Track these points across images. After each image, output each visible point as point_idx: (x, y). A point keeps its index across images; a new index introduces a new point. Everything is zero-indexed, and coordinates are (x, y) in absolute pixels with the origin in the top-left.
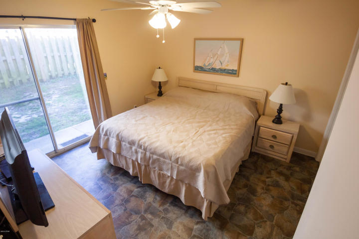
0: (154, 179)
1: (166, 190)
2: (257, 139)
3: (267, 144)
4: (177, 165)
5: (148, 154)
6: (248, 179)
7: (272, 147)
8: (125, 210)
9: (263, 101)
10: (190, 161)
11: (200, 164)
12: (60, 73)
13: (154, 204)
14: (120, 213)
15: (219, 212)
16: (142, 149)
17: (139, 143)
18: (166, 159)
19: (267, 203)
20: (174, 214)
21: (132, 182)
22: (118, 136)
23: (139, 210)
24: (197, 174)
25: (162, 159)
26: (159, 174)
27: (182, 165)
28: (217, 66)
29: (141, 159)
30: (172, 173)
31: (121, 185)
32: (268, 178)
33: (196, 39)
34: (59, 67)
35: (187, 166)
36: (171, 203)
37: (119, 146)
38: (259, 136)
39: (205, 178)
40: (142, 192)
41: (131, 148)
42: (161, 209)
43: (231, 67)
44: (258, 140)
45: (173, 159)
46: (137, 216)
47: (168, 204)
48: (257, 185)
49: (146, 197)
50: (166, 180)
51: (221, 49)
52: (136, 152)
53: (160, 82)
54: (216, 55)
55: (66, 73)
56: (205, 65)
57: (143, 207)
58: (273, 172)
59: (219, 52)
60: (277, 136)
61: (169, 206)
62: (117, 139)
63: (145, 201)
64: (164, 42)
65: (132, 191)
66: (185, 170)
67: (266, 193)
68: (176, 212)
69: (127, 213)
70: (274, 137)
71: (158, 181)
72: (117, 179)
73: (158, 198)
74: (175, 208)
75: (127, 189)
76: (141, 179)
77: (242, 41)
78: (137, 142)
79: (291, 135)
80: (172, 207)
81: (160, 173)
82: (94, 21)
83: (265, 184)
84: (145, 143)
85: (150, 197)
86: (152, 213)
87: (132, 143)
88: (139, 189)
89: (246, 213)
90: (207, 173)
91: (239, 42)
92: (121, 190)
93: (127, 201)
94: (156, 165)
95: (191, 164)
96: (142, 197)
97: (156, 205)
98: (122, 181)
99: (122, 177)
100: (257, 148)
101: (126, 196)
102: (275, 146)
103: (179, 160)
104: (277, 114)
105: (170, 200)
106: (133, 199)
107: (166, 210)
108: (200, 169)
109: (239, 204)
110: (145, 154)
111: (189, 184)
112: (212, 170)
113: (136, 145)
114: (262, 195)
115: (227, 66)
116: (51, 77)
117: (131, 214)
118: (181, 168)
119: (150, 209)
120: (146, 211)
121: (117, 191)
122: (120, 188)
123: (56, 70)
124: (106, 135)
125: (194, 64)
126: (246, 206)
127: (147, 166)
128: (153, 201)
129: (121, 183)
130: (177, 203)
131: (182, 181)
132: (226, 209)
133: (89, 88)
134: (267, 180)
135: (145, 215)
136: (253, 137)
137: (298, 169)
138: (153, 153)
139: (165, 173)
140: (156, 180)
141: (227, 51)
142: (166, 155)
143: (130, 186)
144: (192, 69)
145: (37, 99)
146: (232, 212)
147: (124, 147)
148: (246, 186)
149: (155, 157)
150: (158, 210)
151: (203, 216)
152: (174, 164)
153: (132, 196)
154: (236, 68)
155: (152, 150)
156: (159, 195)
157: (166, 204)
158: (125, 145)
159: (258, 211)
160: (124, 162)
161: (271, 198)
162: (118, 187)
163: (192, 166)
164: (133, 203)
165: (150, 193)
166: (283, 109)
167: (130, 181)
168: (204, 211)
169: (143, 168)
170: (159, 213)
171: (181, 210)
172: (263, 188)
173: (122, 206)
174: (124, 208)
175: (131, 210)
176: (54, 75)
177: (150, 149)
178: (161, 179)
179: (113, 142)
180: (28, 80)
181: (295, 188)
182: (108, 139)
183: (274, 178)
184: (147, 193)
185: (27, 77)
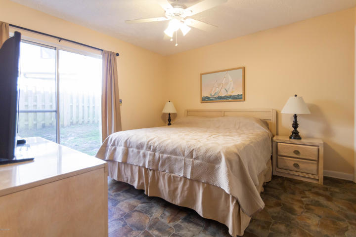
0: (163, 188)
1: (178, 202)
2: (277, 158)
3: (290, 163)
4: (192, 160)
5: (157, 155)
6: (278, 198)
7: (296, 165)
8: (123, 226)
9: (274, 120)
10: (207, 151)
11: (220, 152)
12: (81, 121)
13: (162, 220)
14: (117, 228)
15: (251, 230)
16: (151, 150)
17: (147, 145)
18: (178, 155)
19: (315, 223)
20: (189, 231)
21: (136, 198)
22: (126, 142)
23: (143, 226)
24: (217, 166)
25: (173, 157)
26: (170, 178)
27: (197, 158)
28: (223, 94)
29: (149, 162)
30: (185, 173)
31: (123, 201)
32: (303, 197)
33: (201, 74)
34: (81, 115)
35: (203, 159)
36: (185, 219)
37: (126, 154)
38: (279, 153)
39: (228, 168)
40: (147, 208)
41: (139, 152)
42: (171, 225)
43: (236, 93)
44: (279, 160)
45: (186, 153)
46: (139, 232)
47: (180, 220)
48: (293, 204)
49: (153, 213)
50: (178, 185)
51: (225, 79)
52: (144, 156)
53: (169, 114)
54: (220, 85)
55: (86, 121)
56: (211, 95)
57: (147, 222)
58: (307, 193)
59: (224, 81)
60: (300, 151)
61: (182, 222)
62: (124, 146)
63: (150, 217)
64: (176, 45)
65: (135, 207)
66: (201, 165)
67: (307, 212)
68: (191, 229)
69: (126, 228)
70: (297, 152)
71: (167, 190)
72: (119, 195)
73: (167, 214)
74: (191, 225)
75: (129, 204)
76: (147, 192)
77: (244, 69)
78: (146, 144)
79: (316, 148)
80: (186, 224)
81: (170, 176)
82: (118, 55)
83: (303, 204)
84: (155, 143)
85: (157, 212)
86: (159, 230)
87: (140, 147)
88: (144, 205)
89: (290, 233)
90: (229, 162)
91: (241, 71)
92: (122, 206)
93: (128, 216)
94: (166, 167)
95: (209, 154)
96: (147, 212)
97: (165, 221)
98: (124, 197)
99: (124, 194)
100: (280, 170)
101: (127, 211)
102: (299, 164)
103: (194, 153)
104: (293, 129)
105: (183, 216)
106: (135, 214)
107: (178, 227)
108: (221, 159)
109: (276, 223)
110: (154, 155)
111: (208, 183)
112: (235, 159)
113: (145, 148)
114: (303, 214)
115: (232, 92)
116: (72, 123)
117: (132, 230)
118: (197, 162)
119: (157, 224)
120: (151, 227)
121: (117, 206)
122: (121, 203)
123: (77, 117)
124: (113, 145)
125: (201, 95)
126: (287, 226)
127: (155, 171)
128: (161, 217)
129: (124, 198)
130: (192, 220)
131: (198, 181)
132: (260, 227)
133: (104, 110)
134: (303, 199)
135: (150, 232)
136: (272, 156)
137: (337, 190)
138: (162, 153)
139: (177, 174)
140: (165, 189)
141: (230, 79)
142: (178, 151)
143: (133, 201)
144: (199, 100)
145: (54, 111)
146: (270, 231)
147: (131, 154)
148: (278, 205)
149: (165, 156)
150: (168, 226)
151: (230, 232)
152: (188, 159)
153: (134, 211)
154: (241, 93)
155: (163, 148)
156: (169, 211)
157: (178, 220)
158: (133, 151)
159: (307, 231)
160: (129, 173)
161: (318, 218)
162: (119, 202)
163: (210, 157)
164: (135, 218)
165: (157, 209)
166: (298, 123)
167: (134, 197)
168: (230, 224)
169: (151, 174)
170: (167, 229)
171: (198, 227)
172: (301, 207)
173: (121, 221)
174: (123, 223)
175: (132, 226)
176: (75, 122)
177: (160, 148)
178: (172, 185)
179: (120, 150)
180: (51, 124)
181: (344, 208)
182: (115, 149)
183: (311, 198)
184: (154, 208)
185: (51, 122)
